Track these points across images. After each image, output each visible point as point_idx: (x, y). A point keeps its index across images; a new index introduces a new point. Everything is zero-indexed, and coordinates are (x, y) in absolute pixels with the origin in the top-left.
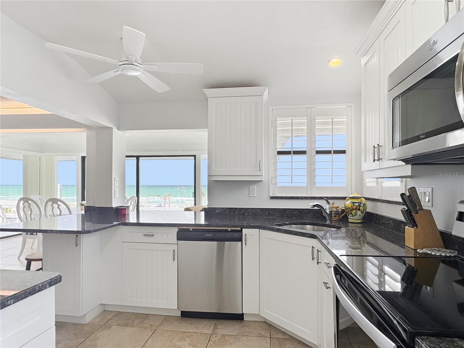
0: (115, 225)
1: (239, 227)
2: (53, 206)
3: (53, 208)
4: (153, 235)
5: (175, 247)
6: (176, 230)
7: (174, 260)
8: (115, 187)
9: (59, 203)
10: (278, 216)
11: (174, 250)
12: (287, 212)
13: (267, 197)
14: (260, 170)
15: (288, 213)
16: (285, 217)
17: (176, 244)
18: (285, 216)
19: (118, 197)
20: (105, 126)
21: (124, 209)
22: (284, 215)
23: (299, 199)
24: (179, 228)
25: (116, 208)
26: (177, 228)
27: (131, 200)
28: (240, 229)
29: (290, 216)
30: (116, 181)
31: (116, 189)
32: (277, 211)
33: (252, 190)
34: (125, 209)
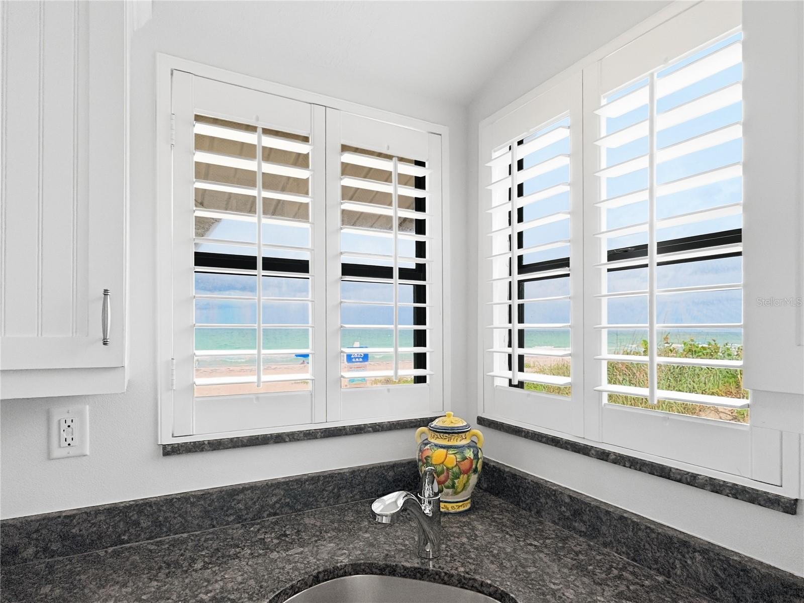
12: (240, 500)
14: (105, 343)
15: (241, 506)
22: (226, 518)
33: (64, 426)
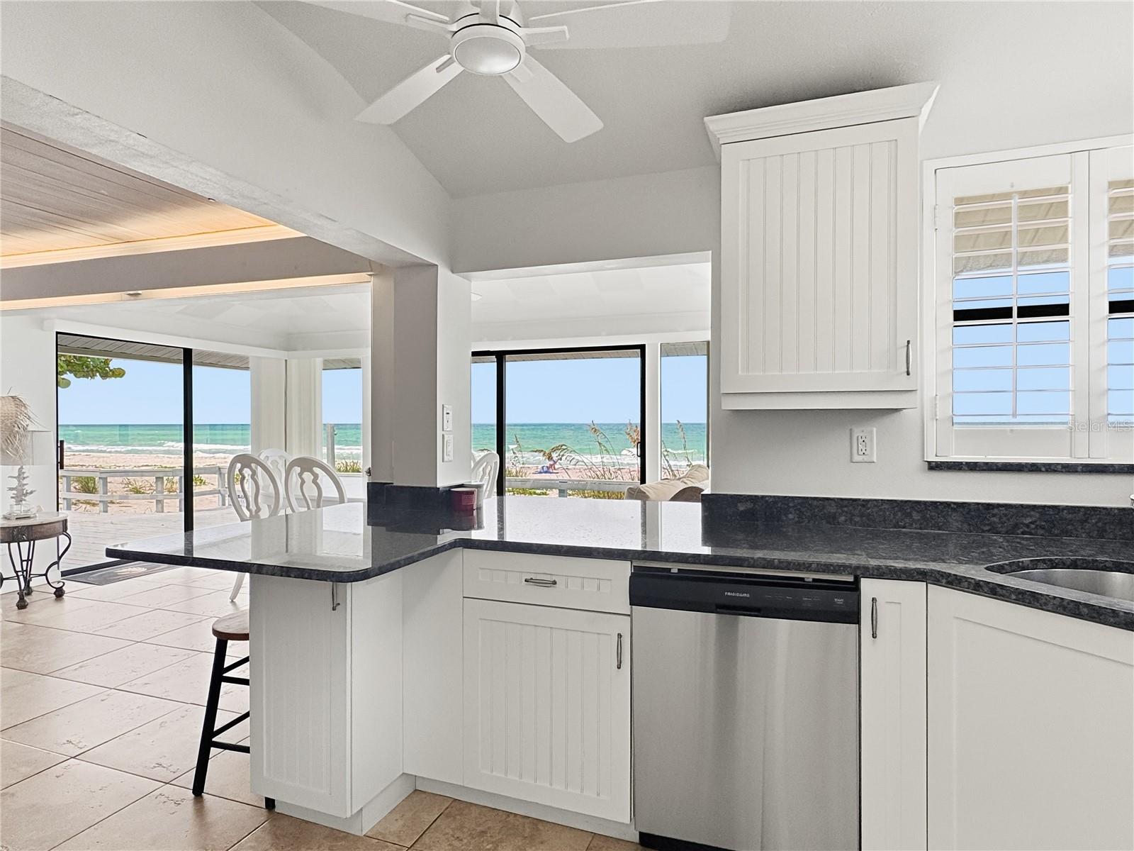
0: (444, 548)
1: (850, 574)
2: (303, 476)
3: (303, 482)
4: (554, 583)
5: (623, 625)
6: (624, 570)
7: (619, 668)
8: (443, 430)
9: (317, 470)
10: (960, 530)
11: (620, 636)
12: (994, 515)
13: (916, 463)
14: (908, 374)
16: (983, 531)
17: (629, 615)
18: (987, 528)
19: (451, 458)
20: (420, 261)
21: (467, 493)
22: (982, 527)
23: (1041, 471)
24: (634, 564)
25: (448, 489)
26: (630, 562)
27: (485, 464)
28: (851, 579)
29: (1004, 530)
30: (448, 413)
31: (445, 436)
32: (954, 510)
33: (861, 440)
34: (472, 493)
